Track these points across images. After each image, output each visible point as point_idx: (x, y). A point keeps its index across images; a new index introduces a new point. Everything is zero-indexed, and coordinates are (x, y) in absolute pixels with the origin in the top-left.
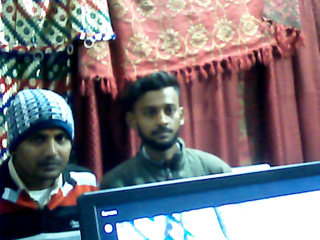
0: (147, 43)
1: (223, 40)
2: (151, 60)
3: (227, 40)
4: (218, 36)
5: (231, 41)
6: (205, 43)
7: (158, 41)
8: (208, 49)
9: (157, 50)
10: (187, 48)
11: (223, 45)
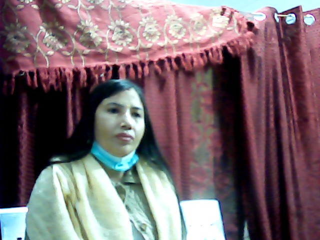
0: (96, 32)
1: (176, 37)
2: (101, 51)
3: (180, 37)
4: (170, 32)
5: (184, 38)
6: (158, 37)
7: (108, 31)
8: (161, 44)
9: (107, 40)
10: (140, 41)
11: (176, 42)
